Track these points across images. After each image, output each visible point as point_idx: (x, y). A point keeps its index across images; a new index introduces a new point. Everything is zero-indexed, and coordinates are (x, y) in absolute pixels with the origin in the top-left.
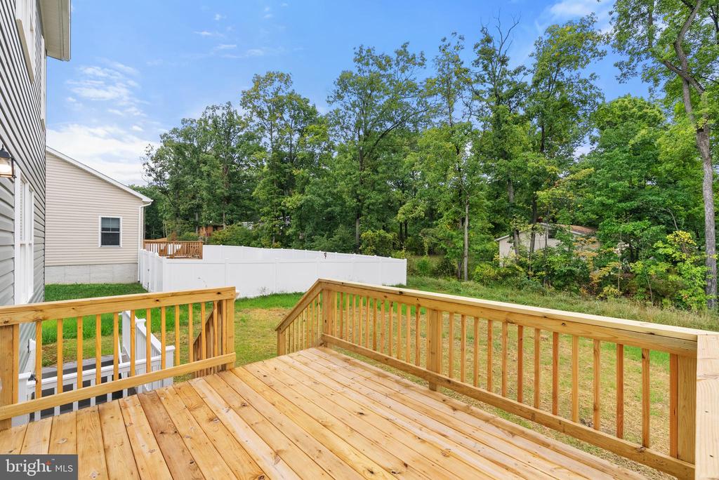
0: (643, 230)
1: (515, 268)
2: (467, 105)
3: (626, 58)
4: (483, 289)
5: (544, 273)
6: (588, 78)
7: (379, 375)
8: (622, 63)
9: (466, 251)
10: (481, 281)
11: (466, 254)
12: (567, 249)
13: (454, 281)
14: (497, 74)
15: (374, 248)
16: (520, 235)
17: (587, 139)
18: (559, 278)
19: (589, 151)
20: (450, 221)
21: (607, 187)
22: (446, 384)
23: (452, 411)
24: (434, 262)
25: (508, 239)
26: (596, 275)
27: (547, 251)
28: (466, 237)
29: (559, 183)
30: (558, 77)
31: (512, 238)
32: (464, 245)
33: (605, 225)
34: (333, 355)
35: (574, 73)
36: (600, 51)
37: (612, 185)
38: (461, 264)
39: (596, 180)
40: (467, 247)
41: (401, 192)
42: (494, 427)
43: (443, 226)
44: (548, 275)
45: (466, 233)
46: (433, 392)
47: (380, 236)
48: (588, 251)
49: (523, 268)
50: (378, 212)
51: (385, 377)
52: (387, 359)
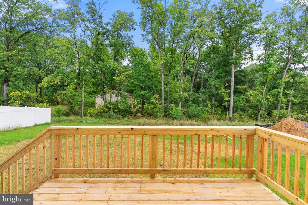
0: (147, 94)
1: (104, 109)
2: (83, 31)
3: (145, 33)
4: (94, 120)
5: (117, 110)
6: (130, 36)
7: (117, 182)
8: (143, 35)
9: (83, 102)
10: (91, 116)
11: (83, 104)
12: (124, 101)
13: (79, 118)
14: (97, 22)
15: (21, 102)
16: (106, 95)
17: (127, 59)
18: (122, 112)
19: (127, 64)
20: (74, 87)
21: (137, 78)
22: (163, 172)
23: (173, 185)
24: (64, 108)
25: (101, 97)
26: (134, 110)
27: (117, 101)
28: (83, 96)
29: (122, 75)
30: (121, 32)
31: (102, 96)
32: (82, 100)
33: (136, 92)
34: (70, 182)
35: (126, 33)
36: (134, 27)
37: (139, 77)
38: (79, 109)
39: (133, 75)
40: (83, 101)
41: (38, 69)
42: (194, 184)
43: (70, 90)
44: (118, 111)
45: (83, 94)
46: (154, 179)
47: (26, 94)
48: (131, 101)
49: (107, 109)
50: (23, 80)
51: (123, 182)
52: (120, 171)
